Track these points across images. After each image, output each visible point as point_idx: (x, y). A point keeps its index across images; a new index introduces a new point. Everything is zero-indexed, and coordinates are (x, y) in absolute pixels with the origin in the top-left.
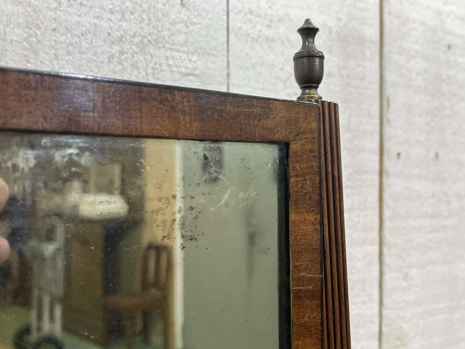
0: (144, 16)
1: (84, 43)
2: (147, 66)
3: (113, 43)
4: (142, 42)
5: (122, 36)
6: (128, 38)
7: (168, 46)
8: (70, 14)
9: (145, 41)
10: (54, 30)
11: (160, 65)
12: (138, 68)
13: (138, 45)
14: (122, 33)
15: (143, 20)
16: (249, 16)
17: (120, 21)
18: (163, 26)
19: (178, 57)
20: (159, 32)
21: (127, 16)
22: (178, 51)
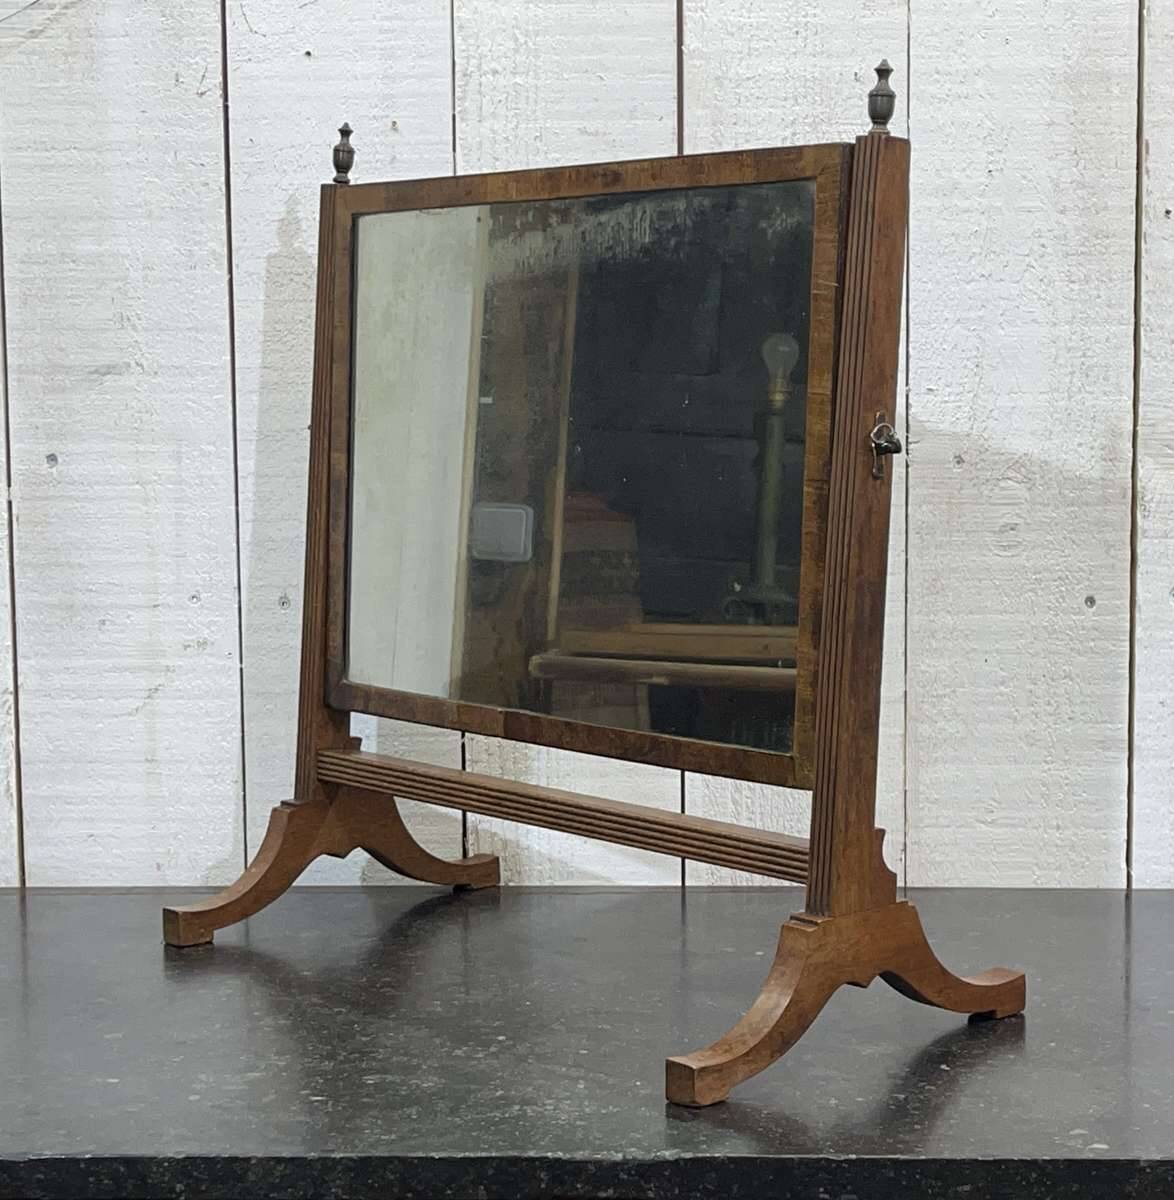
0: (817, 98)
1: (760, 131)
4: (814, 121)
7: (840, 121)
8: (748, 108)
10: (735, 124)
13: (810, 125)
14: (796, 116)
15: (816, 101)
16: (936, 76)
17: (793, 106)
18: (835, 104)
20: (831, 109)
21: (800, 101)
22: (852, 124)
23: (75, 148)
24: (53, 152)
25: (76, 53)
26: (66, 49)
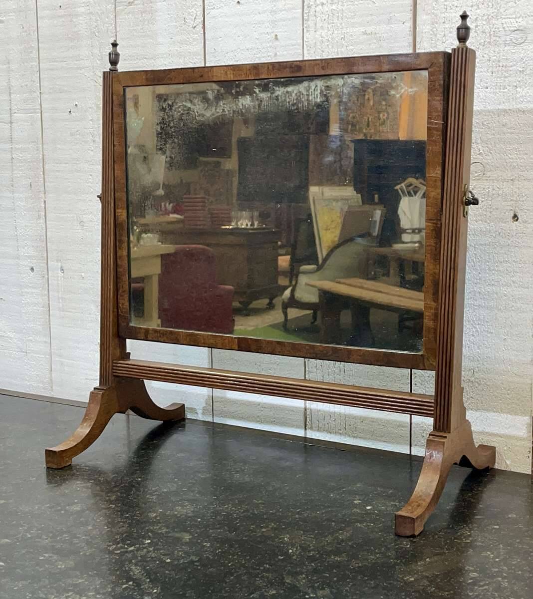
2: (491, 30)
3: (472, 22)
4: (488, 18)
5: (477, 18)
6: (480, 18)
7: (503, 17)
9: (490, 17)
11: (498, 29)
12: (485, 33)
13: (485, 20)
15: (489, 6)
17: (476, 10)
18: (500, 7)
19: (509, 22)
20: (498, 10)
21: (480, 7)
22: (510, 18)
23: (145, 58)
24: (137, 61)
25: (146, 11)
26: (142, 10)
